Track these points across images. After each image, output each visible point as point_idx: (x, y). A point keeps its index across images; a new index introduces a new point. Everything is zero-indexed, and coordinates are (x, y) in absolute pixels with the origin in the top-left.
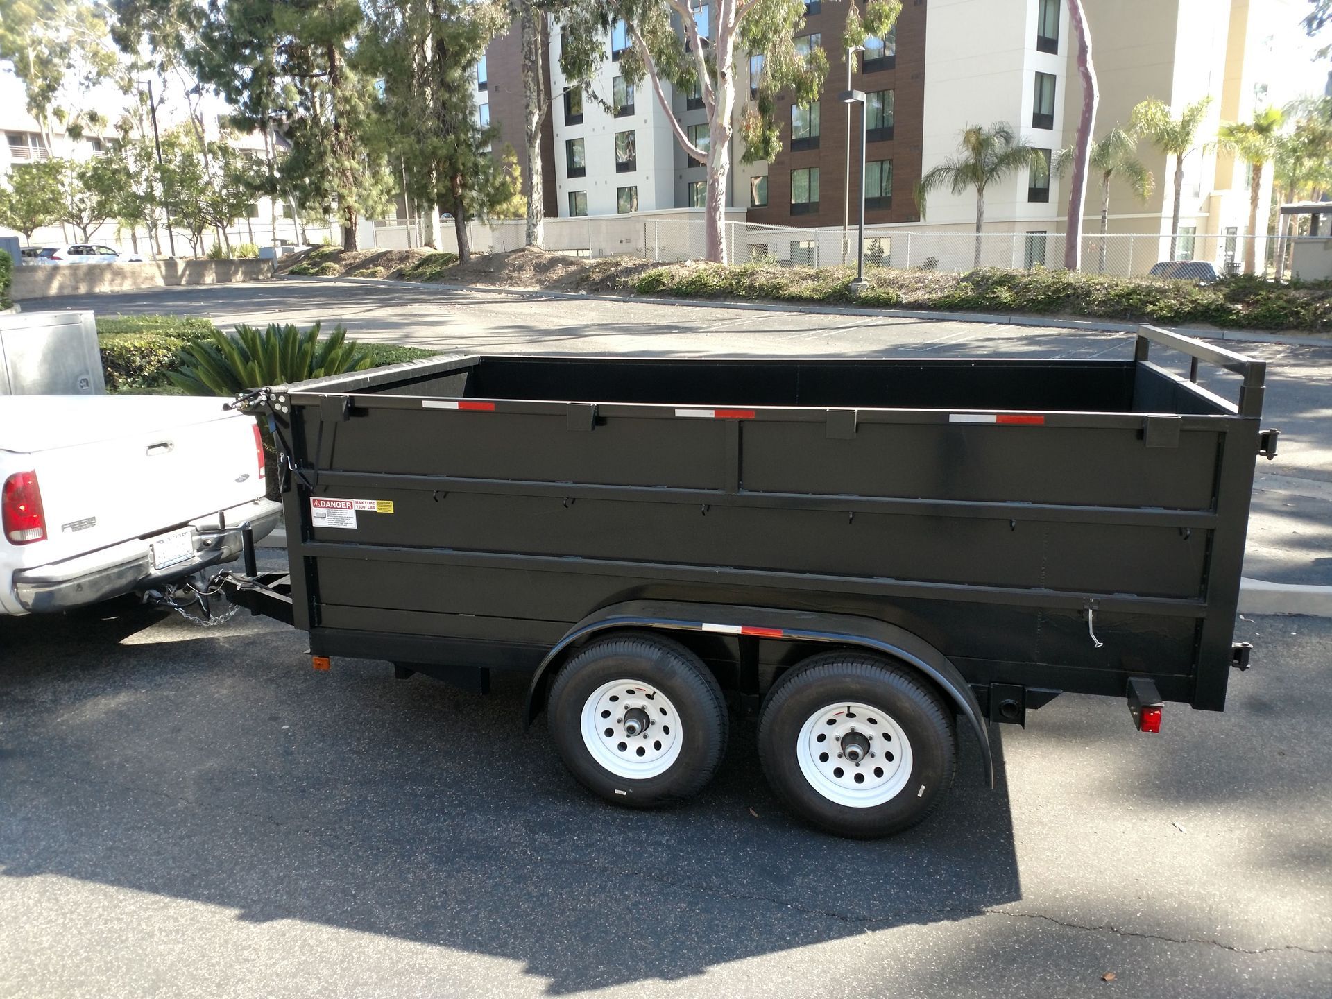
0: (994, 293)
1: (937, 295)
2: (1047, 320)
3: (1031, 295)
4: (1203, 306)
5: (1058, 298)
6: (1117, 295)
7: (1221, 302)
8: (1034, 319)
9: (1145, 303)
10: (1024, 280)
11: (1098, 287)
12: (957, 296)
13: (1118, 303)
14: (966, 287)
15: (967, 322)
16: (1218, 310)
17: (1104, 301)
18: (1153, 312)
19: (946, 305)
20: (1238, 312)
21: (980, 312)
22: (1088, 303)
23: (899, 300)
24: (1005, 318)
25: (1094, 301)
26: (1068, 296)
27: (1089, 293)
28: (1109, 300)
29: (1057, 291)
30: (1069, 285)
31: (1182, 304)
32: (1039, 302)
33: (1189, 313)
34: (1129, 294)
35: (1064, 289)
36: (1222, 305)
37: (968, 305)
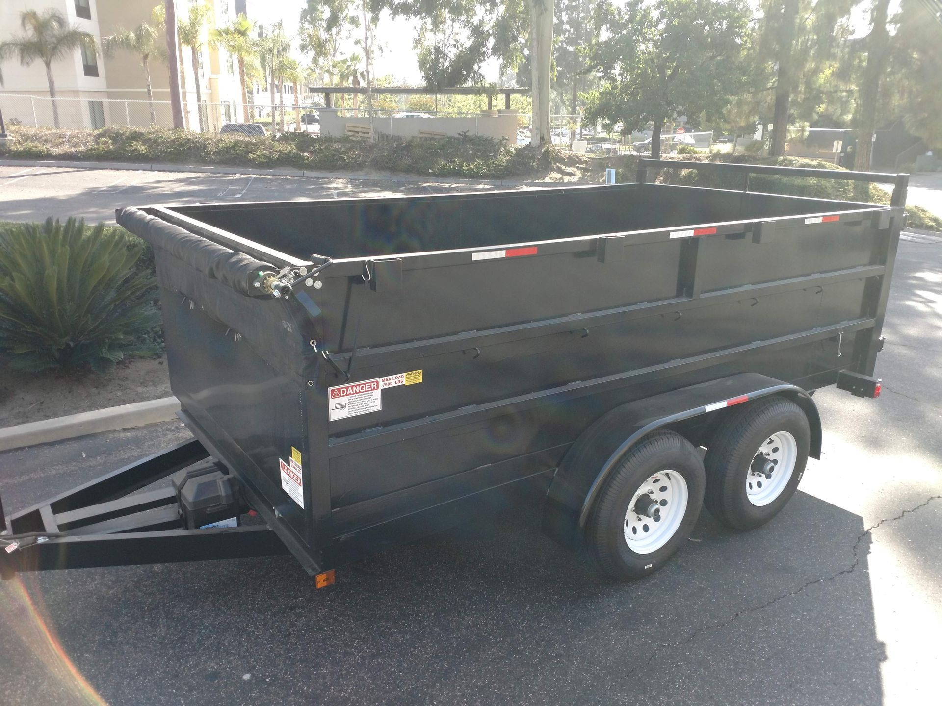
0: (132, 146)
1: (82, 148)
2: (180, 167)
3: (162, 147)
4: (285, 154)
5: (184, 150)
6: (224, 147)
7: (295, 151)
8: (170, 166)
9: (247, 153)
10: (152, 136)
11: (210, 141)
12: (101, 149)
13: (227, 153)
14: (106, 142)
15: (118, 169)
16: (295, 157)
17: (216, 152)
18: (254, 159)
19: (93, 156)
20: (308, 159)
21: (124, 161)
22: (206, 153)
23: (50, 152)
24: (148, 166)
25: (210, 151)
26: (190, 148)
27: (205, 147)
28: (220, 150)
29: (181, 145)
30: (189, 140)
31: (271, 153)
32: (170, 153)
33: (277, 159)
34: (234, 147)
35: (186, 143)
36: (297, 154)
37: (113, 156)
